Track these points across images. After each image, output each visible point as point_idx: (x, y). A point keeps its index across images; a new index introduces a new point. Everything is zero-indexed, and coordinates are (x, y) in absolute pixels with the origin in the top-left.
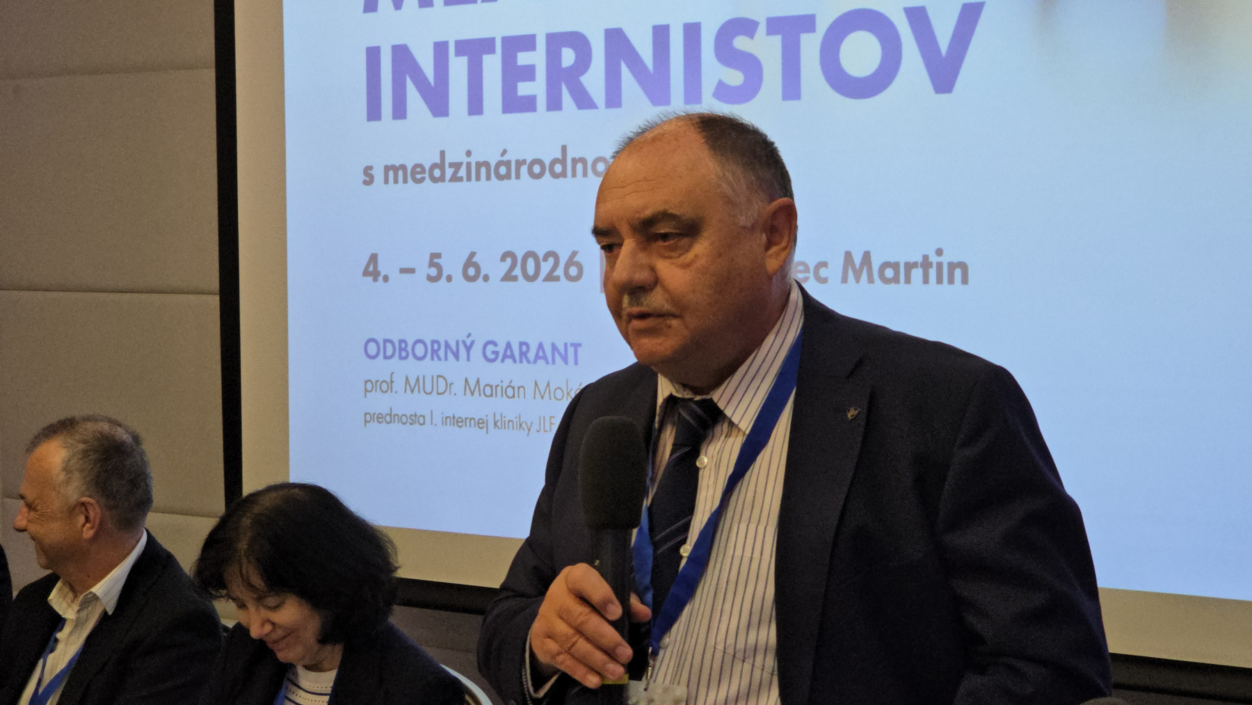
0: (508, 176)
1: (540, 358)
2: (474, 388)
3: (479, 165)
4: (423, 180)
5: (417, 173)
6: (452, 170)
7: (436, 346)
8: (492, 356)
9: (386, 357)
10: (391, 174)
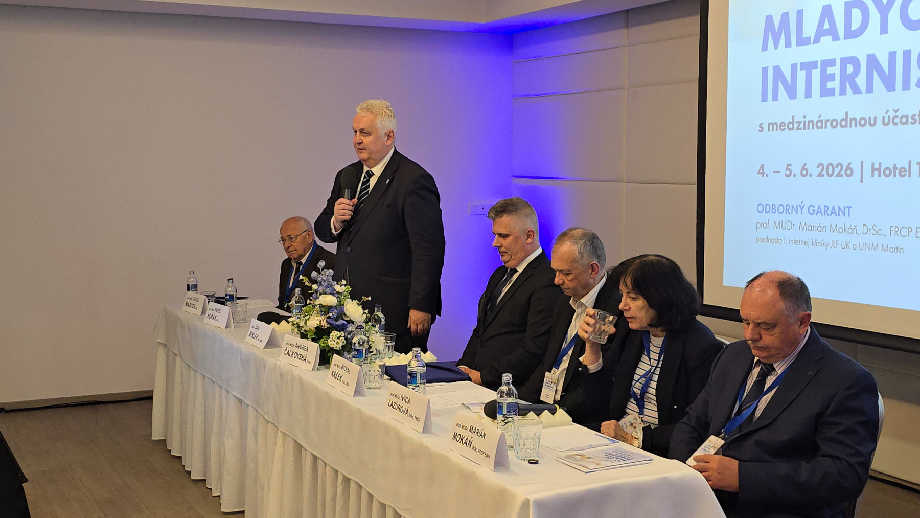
0: (821, 127)
1: (833, 213)
2: (804, 227)
3: (809, 122)
4: (785, 129)
5: (782, 126)
6: (798, 124)
7: (788, 207)
8: (812, 212)
9: (766, 212)
10: (771, 126)
